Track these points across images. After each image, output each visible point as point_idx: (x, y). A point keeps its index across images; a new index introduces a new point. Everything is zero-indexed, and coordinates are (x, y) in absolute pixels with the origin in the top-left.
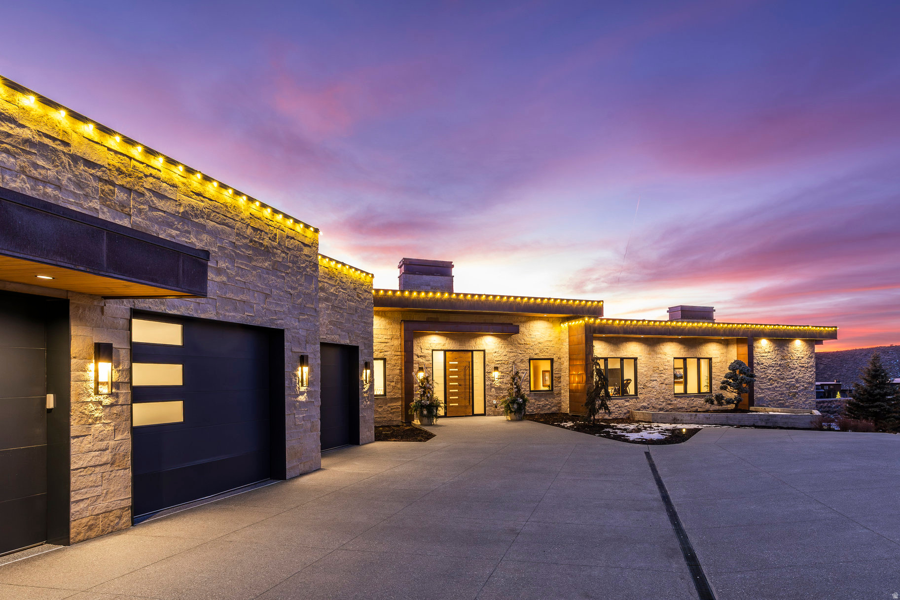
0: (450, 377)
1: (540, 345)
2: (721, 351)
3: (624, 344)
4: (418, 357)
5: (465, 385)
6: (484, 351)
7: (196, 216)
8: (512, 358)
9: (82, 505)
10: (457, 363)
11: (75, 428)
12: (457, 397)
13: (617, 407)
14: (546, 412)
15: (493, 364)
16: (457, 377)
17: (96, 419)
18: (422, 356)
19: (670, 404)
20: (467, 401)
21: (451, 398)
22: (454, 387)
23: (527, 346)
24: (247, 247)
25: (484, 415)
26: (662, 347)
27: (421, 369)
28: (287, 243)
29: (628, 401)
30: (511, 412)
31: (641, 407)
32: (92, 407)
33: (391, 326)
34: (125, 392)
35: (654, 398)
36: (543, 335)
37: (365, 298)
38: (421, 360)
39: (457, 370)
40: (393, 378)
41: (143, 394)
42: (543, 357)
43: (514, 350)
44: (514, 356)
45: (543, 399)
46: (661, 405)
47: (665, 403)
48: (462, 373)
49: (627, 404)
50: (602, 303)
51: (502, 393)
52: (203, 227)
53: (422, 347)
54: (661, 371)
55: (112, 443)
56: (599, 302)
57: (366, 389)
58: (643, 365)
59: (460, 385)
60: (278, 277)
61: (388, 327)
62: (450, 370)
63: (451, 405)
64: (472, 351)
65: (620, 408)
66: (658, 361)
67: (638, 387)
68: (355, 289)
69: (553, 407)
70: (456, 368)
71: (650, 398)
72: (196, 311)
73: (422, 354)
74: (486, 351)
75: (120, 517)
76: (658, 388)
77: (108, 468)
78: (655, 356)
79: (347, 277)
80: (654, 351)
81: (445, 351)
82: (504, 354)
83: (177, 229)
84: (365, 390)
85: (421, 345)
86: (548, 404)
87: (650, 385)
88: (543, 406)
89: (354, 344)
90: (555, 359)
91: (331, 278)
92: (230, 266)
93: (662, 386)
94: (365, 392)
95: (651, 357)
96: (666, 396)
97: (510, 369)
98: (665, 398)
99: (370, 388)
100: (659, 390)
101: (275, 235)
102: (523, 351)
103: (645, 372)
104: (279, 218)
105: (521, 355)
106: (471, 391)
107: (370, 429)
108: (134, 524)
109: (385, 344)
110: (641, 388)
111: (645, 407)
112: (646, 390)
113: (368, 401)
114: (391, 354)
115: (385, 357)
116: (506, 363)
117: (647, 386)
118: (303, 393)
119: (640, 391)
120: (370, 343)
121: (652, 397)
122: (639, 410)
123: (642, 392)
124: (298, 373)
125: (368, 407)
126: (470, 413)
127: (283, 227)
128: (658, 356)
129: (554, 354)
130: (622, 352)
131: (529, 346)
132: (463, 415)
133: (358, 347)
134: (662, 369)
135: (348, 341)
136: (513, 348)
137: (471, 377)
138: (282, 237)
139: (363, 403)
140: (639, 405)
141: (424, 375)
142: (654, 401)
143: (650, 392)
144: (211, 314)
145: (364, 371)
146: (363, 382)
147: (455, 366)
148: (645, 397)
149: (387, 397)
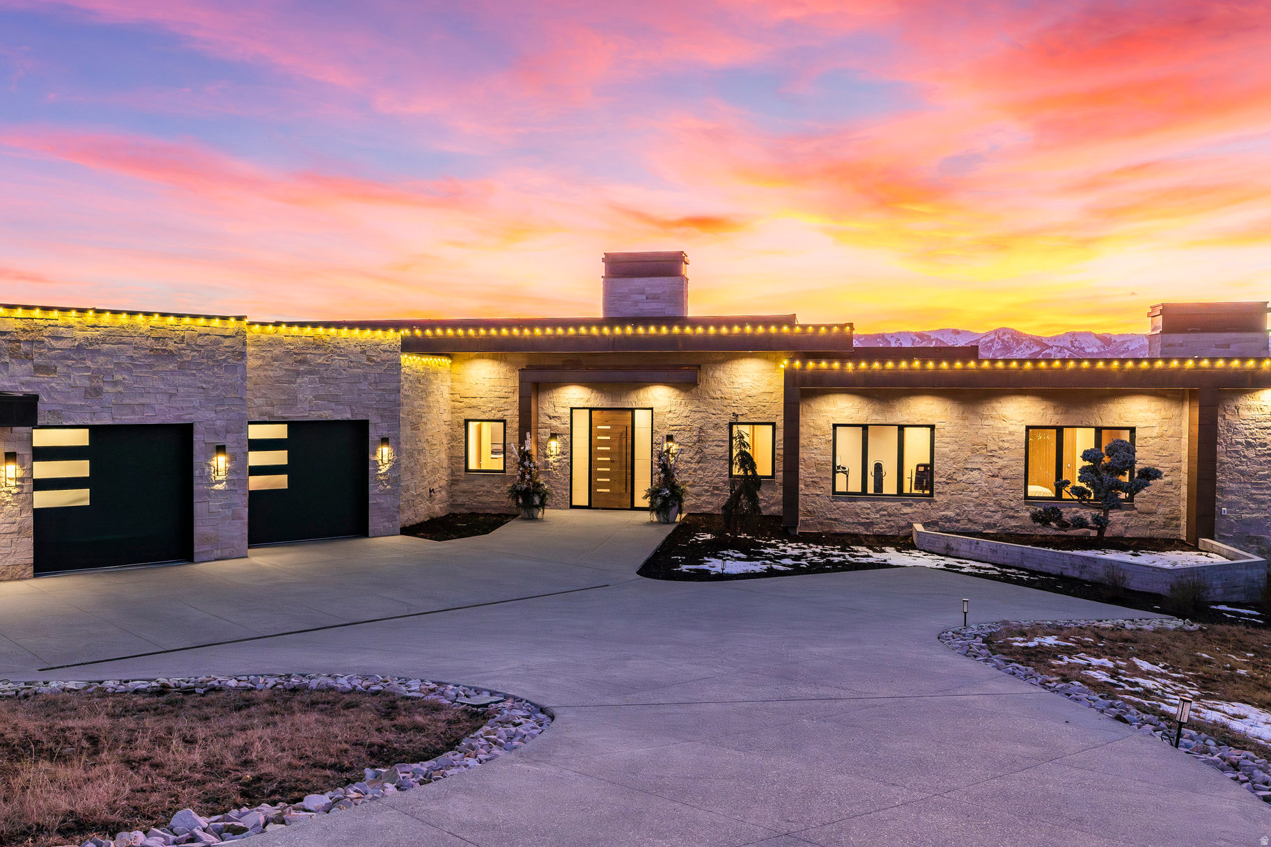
0: (599, 448)
1: (750, 400)
3: (906, 400)
4: (550, 419)
5: (621, 462)
6: (652, 409)
7: (91, 344)
8: (699, 421)
10: (609, 427)
12: (609, 480)
13: (884, 515)
15: (666, 430)
16: (609, 448)
17: (7, 502)
18: (556, 417)
19: (1013, 517)
20: (625, 486)
21: (599, 480)
22: (603, 464)
23: (726, 403)
24: (146, 356)
26: (989, 406)
27: (554, 436)
28: (199, 341)
29: (910, 505)
31: (941, 519)
34: (29, 484)
35: (971, 504)
37: (384, 361)
38: (554, 423)
39: (609, 438)
41: (41, 485)
42: (756, 421)
43: (703, 408)
44: (702, 418)
46: (991, 517)
47: (999, 514)
48: (617, 444)
49: (907, 510)
50: (848, 328)
52: (98, 351)
53: (556, 405)
54: (991, 451)
55: (19, 519)
57: (383, 471)
58: (948, 440)
59: (612, 461)
60: (187, 375)
62: (599, 438)
63: (598, 490)
64: (633, 410)
65: (890, 515)
66: (985, 432)
67: (934, 480)
68: (364, 352)
69: (773, 504)
70: (607, 435)
71: (960, 504)
72: (92, 420)
73: (555, 415)
74: (655, 409)
75: (25, 570)
77: (15, 535)
78: (978, 422)
80: (975, 413)
81: (591, 410)
82: (685, 414)
83: (73, 359)
84: (379, 472)
85: (554, 400)
87: (964, 478)
89: (359, 418)
90: (779, 424)
91: (318, 347)
92: (127, 377)
93: (994, 482)
94: (381, 475)
95: (967, 423)
96: (1002, 501)
97: (695, 439)
98: (1000, 505)
99: (392, 469)
100: (985, 489)
101: (183, 337)
102: (718, 409)
103: (953, 453)
104: (187, 320)
105: (715, 416)
106: (629, 471)
107: (392, 518)
108: (35, 576)
109: (505, 400)
110: (940, 483)
111: (949, 519)
112: (953, 487)
113: (388, 485)
114: (512, 414)
115: (505, 418)
116: (688, 429)
117: (956, 480)
118: (220, 482)
119: (937, 487)
120: (392, 412)
121: (968, 501)
122: (935, 523)
123: (942, 491)
124: (214, 463)
125: (387, 493)
126: (627, 505)
127: (194, 327)
128: (987, 422)
129: (777, 416)
130: (899, 414)
131: (730, 401)
132: (617, 507)
133: (368, 420)
134: (996, 448)
135: (348, 416)
136: (701, 405)
137: (629, 450)
138: (192, 337)
139: (376, 487)
140: (935, 515)
141: (559, 445)
142: (973, 508)
143: (963, 491)
144: (107, 420)
145: (380, 449)
146: (376, 461)
147: (607, 433)
148: (950, 500)
149: (507, 474)
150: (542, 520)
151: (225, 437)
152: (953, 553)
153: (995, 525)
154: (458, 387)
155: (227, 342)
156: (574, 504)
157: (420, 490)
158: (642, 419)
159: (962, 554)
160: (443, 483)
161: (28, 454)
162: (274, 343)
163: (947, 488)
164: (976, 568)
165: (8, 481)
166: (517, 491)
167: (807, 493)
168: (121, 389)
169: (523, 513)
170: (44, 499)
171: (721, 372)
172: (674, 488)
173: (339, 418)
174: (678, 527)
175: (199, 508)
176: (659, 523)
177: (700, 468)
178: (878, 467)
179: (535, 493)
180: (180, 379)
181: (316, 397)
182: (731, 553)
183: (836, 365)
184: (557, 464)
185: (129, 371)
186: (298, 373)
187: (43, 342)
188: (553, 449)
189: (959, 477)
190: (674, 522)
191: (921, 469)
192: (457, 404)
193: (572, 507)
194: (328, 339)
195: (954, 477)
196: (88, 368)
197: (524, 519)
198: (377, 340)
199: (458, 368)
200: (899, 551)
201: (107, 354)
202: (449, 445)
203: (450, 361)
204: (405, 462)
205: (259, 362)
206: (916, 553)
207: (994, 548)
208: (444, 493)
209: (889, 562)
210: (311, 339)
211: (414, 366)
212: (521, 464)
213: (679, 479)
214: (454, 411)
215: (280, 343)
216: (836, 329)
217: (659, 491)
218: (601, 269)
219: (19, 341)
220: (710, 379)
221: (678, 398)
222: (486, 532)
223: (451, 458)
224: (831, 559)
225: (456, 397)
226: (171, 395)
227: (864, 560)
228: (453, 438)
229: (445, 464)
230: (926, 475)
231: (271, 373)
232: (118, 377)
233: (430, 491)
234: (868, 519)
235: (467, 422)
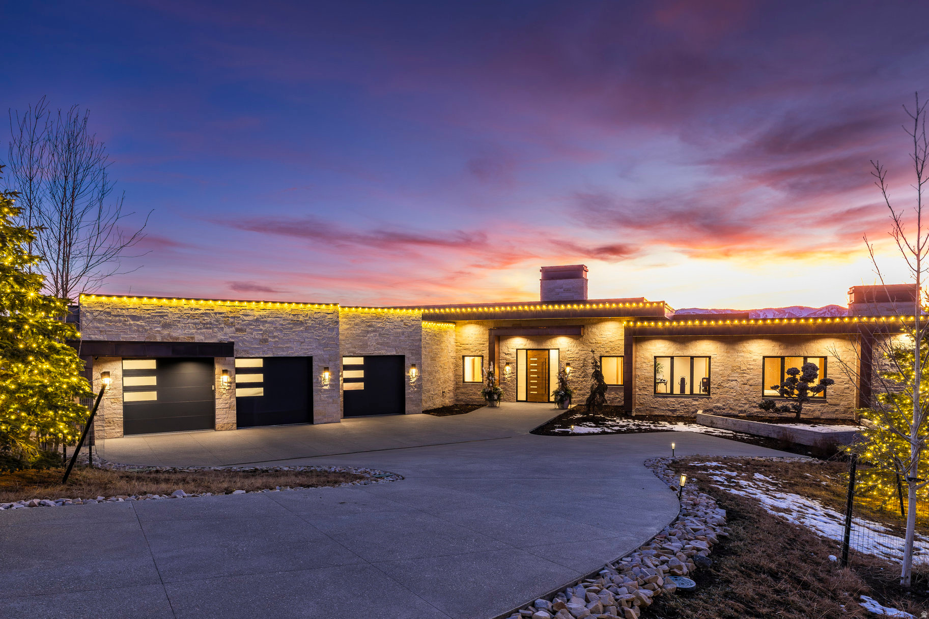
0: (531, 370)
1: (611, 344)
3: (693, 342)
4: (504, 355)
5: (543, 377)
6: (559, 349)
7: (262, 318)
8: (583, 355)
9: (219, 420)
10: (536, 359)
11: (217, 396)
12: (536, 387)
13: (683, 406)
15: (566, 360)
16: (536, 370)
17: (224, 394)
19: (754, 407)
20: (544, 390)
21: (531, 387)
22: (533, 379)
23: (598, 345)
24: (289, 324)
26: (745, 345)
27: (508, 364)
28: (315, 316)
29: (697, 400)
31: (714, 408)
32: (222, 390)
34: (234, 385)
35: (732, 400)
36: (614, 334)
37: (412, 325)
38: (508, 357)
39: (536, 365)
41: (240, 386)
42: (614, 355)
43: (586, 348)
44: (585, 354)
45: (613, 393)
46: (743, 407)
47: (747, 406)
48: (541, 368)
49: (695, 403)
50: (662, 304)
52: (266, 322)
53: (509, 347)
54: (743, 370)
55: (229, 401)
57: (413, 381)
58: (718, 364)
59: (538, 377)
60: (309, 333)
62: (531, 365)
63: (531, 392)
64: (549, 350)
65: (686, 406)
66: (740, 359)
67: (711, 386)
68: (402, 321)
69: (623, 400)
70: (535, 363)
71: (725, 399)
72: (263, 354)
73: (509, 353)
75: (232, 426)
76: (739, 389)
77: (228, 409)
78: (735, 354)
80: (733, 349)
81: (527, 350)
82: (576, 352)
83: (254, 325)
85: (507, 345)
87: (727, 385)
88: (613, 399)
89: (400, 354)
91: (378, 318)
92: (280, 334)
93: (744, 387)
94: (412, 383)
95: (729, 355)
96: (750, 398)
97: (582, 365)
98: (747, 400)
99: (418, 380)
100: (740, 391)
101: (307, 314)
102: (594, 349)
103: (721, 372)
104: (309, 306)
105: (592, 353)
106: (547, 382)
107: (418, 405)
108: (237, 429)
109: (483, 345)
110: (714, 388)
111: (719, 408)
112: (721, 390)
113: (416, 388)
114: (486, 353)
115: (482, 355)
116: (578, 360)
118: (326, 385)
119: (713, 390)
120: (417, 352)
121: (730, 398)
122: (711, 410)
123: (715, 392)
124: (323, 376)
125: (415, 392)
126: (545, 400)
127: (312, 309)
128: (740, 355)
130: (691, 350)
131: (600, 344)
132: (541, 401)
133: (404, 356)
134: (746, 368)
135: (394, 353)
136: (584, 346)
137: (547, 371)
138: (311, 314)
139: (409, 389)
140: (711, 406)
141: (510, 369)
142: (733, 402)
143: (727, 392)
144: (270, 355)
145: (411, 370)
146: (409, 376)
147: (535, 362)
148: (719, 398)
149: (484, 384)
150: (499, 407)
151: (329, 364)
152: (714, 425)
153: (745, 411)
154: (459, 339)
155: (329, 316)
156: (518, 400)
157: (437, 392)
158: (554, 355)
159: (719, 426)
160: (451, 388)
161: (233, 371)
162: (355, 317)
163: (718, 390)
164: (722, 433)
165: (224, 384)
166: (486, 392)
167: (640, 393)
168: (277, 339)
169: (489, 404)
170: (241, 393)
171: (594, 329)
172: (566, 390)
173: (389, 354)
174: (568, 412)
175: (316, 397)
176: (559, 409)
177: (584, 381)
178: (683, 380)
179: (494, 393)
180: (305, 334)
181: (378, 344)
182: (588, 423)
183: (653, 324)
184: (509, 379)
185: (281, 331)
186: (368, 332)
187: (239, 317)
188: (507, 371)
189: (725, 385)
190: (567, 409)
191: (705, 380)
192: (458, 347)
193: (518, 401)
194: (383, 315)
195: (722, 385)
196: (261, 330)
197: (489, 407)
198: (409, 315)
199: (459, 329)
200: (685, 424)
201: (269, 323)
202: (455, 369)
203: (454, 325)
204: (426, 376)
205: (348, 326)
206: (694, 425)
207: (735, 422)
208: (452, 394)
209: (674, 429)
210: (374, 315)
211: (432, 328)
212: (488, 378)
213: (571, 387)
214: (457, 351)
215: (359, 317)
216: (655, 304)
217: (559, 392)
218: (540, 276)
219: (228, 317)
220: (589, 333)
221: (573, 343)
222: (467, 412)
223: (456, 375)
224: (641, 427)
225: (458, 344)
226: (302, 343)
227: (660, 428)
228: (457, 365)
229: (452, 378)
230: (707, 383)
231: (354, 332)
232: (275, 334)
233: (443, 393)
234: (674, 407)
235: (464, 357)
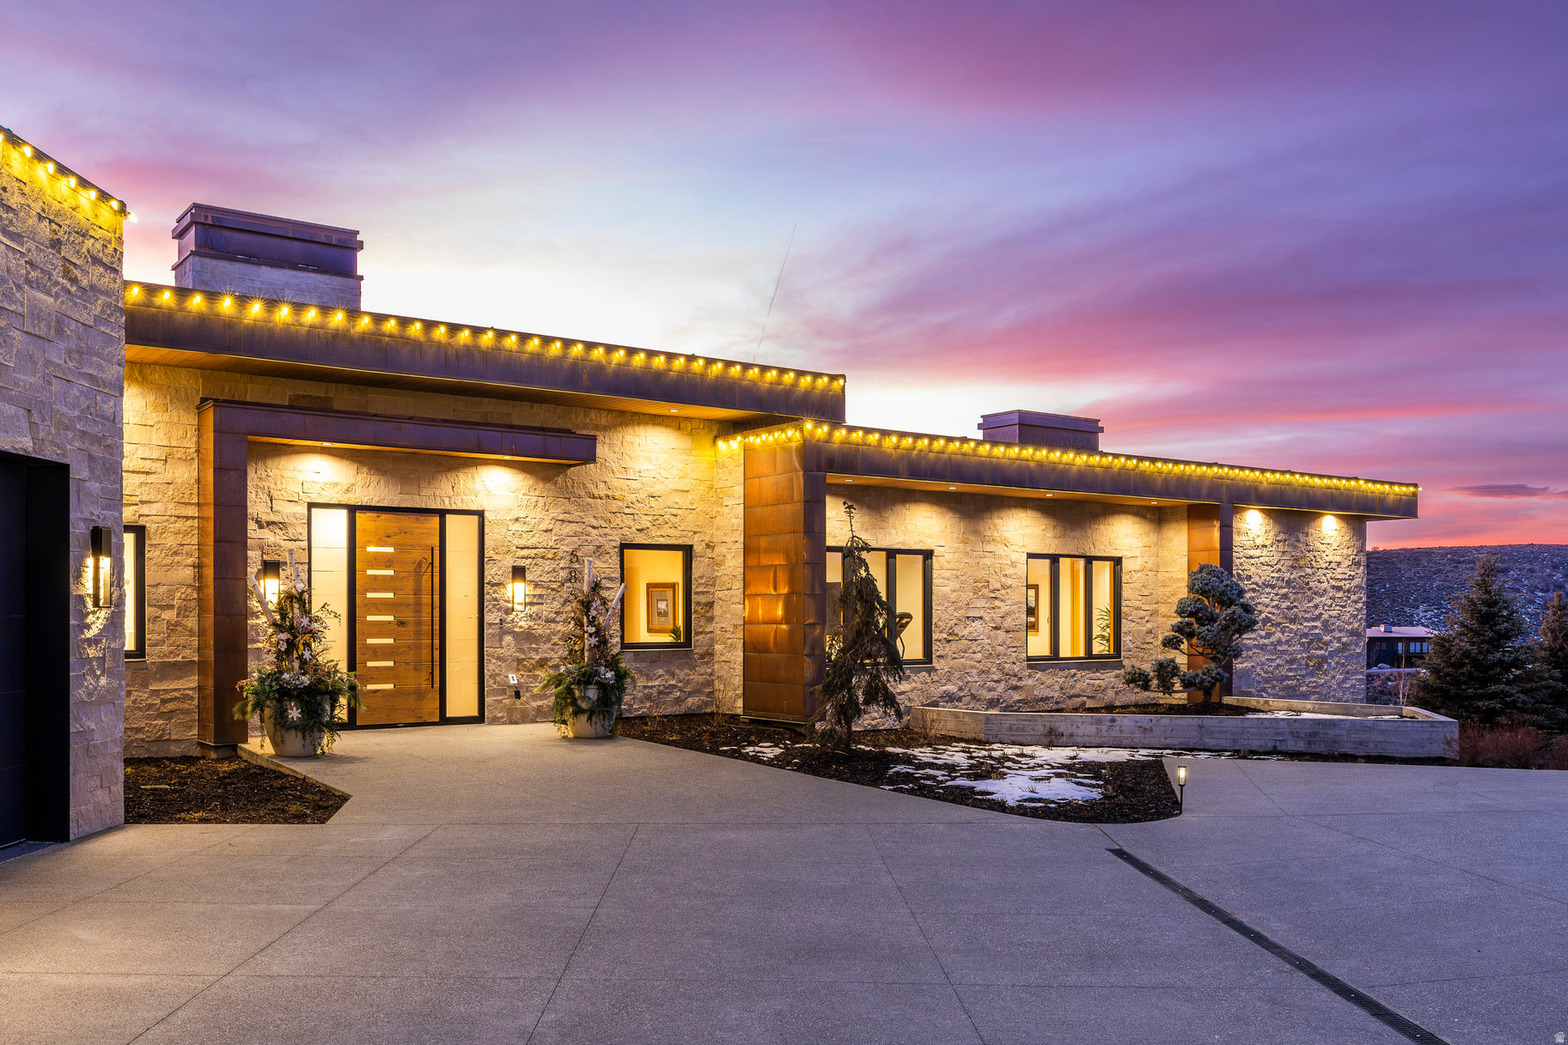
0: (369, 595)
1: (653, 503)
2: (1145, 539)
3: (899, 508)
4: (261, 527)
5: (419, 623)
6: (480, 514)
8: (569, 539)
10: (391, 550)
12: (391, 664)
14: (669, 711)
15: (508, 557)
16: (391, 595)
18: (274, 523)
19: (1015, 688)
20: (425, 675)
21: (369, 664)
22: (381, 630)
23: (615, 505)
25: (479, 719)
26: (998, 521)
27: (271, 567)
29: (907, 679)
30: (578, 712)
31: (942, 697)
33: (166, 417)
35: (974, 672)
36: (663, 472)
37: (93, 287)
38: (268, 536)
39: (390, 572)
40: (171, 593)
42: (662, 541)
43: (576, 515)
44: (576, 534)
45: (661, 672)
46: (993, 689)
47: (1002, 686)
48: (410, 584)
49: (904, 687)
50: (841, 382)
51: (536, 651)
53: (275, 494)
54: (993, 591)
56: (833, 378)
57: (93, 630)
58: (947, 574)
59: (401, 623)
61: (152, 418)
62: (370, 572)
63: (370, 686)
64: (442, 513)
66: (987, 561)
67: (935, 636)
68: (56, 244)
69: (690, 694)
70: (387, 567)
71: (964, 671)
73: (272, 518)
74: (486, 514)
76: (986, 641)
78: (979, 547)
79: (26, 190)
80: (976, 533)
81: (353, 510)
82: (544, 526)
84: (89, 634)
85: (272, 486)
86: (674, 686)
87: (965, 632)
88: (660, 693)
89: (50, 454)
90: (698, 549)
93: (996, 637)
94: (90, 642)
95: (968, 548)
96: (1005, 665)
97: (563, 574)
98: (1003, 671)
100: (988, 647)
102: (602, 518)
103: (954, 595)
105: (595, 531)
106: (435, 642)
109: (142, 478)
110: (940, 641)
112: (954, 646)
113: (101, 672)
114: (163, 513)
115: (142, 522)
116: (550, 556)
117: (957, 635)
119: (936, 648)
121: (971, 667)
123: (943, 653)
126: (431, 714)
128: (988, 548)
129: (695, 533)
130: (892, 531)
131: (620, 504)
132: (413, 720)
133: (68, 467)
134: (998, 586)
136: (572, 508)
137: (435, 600)
140: (935, 693)
141: (278, 589)
142: (976, 678)
143: (965, 652)
146: (79, 604)
147: (387, 562)
148: (951, 668)
149: (149, 660)
158: (460, 532)
163: (947, 648)
171: (606, 449)
188: (267, 596)
189: (960, 630)
195: (956, 631)
221: (532, 493)
